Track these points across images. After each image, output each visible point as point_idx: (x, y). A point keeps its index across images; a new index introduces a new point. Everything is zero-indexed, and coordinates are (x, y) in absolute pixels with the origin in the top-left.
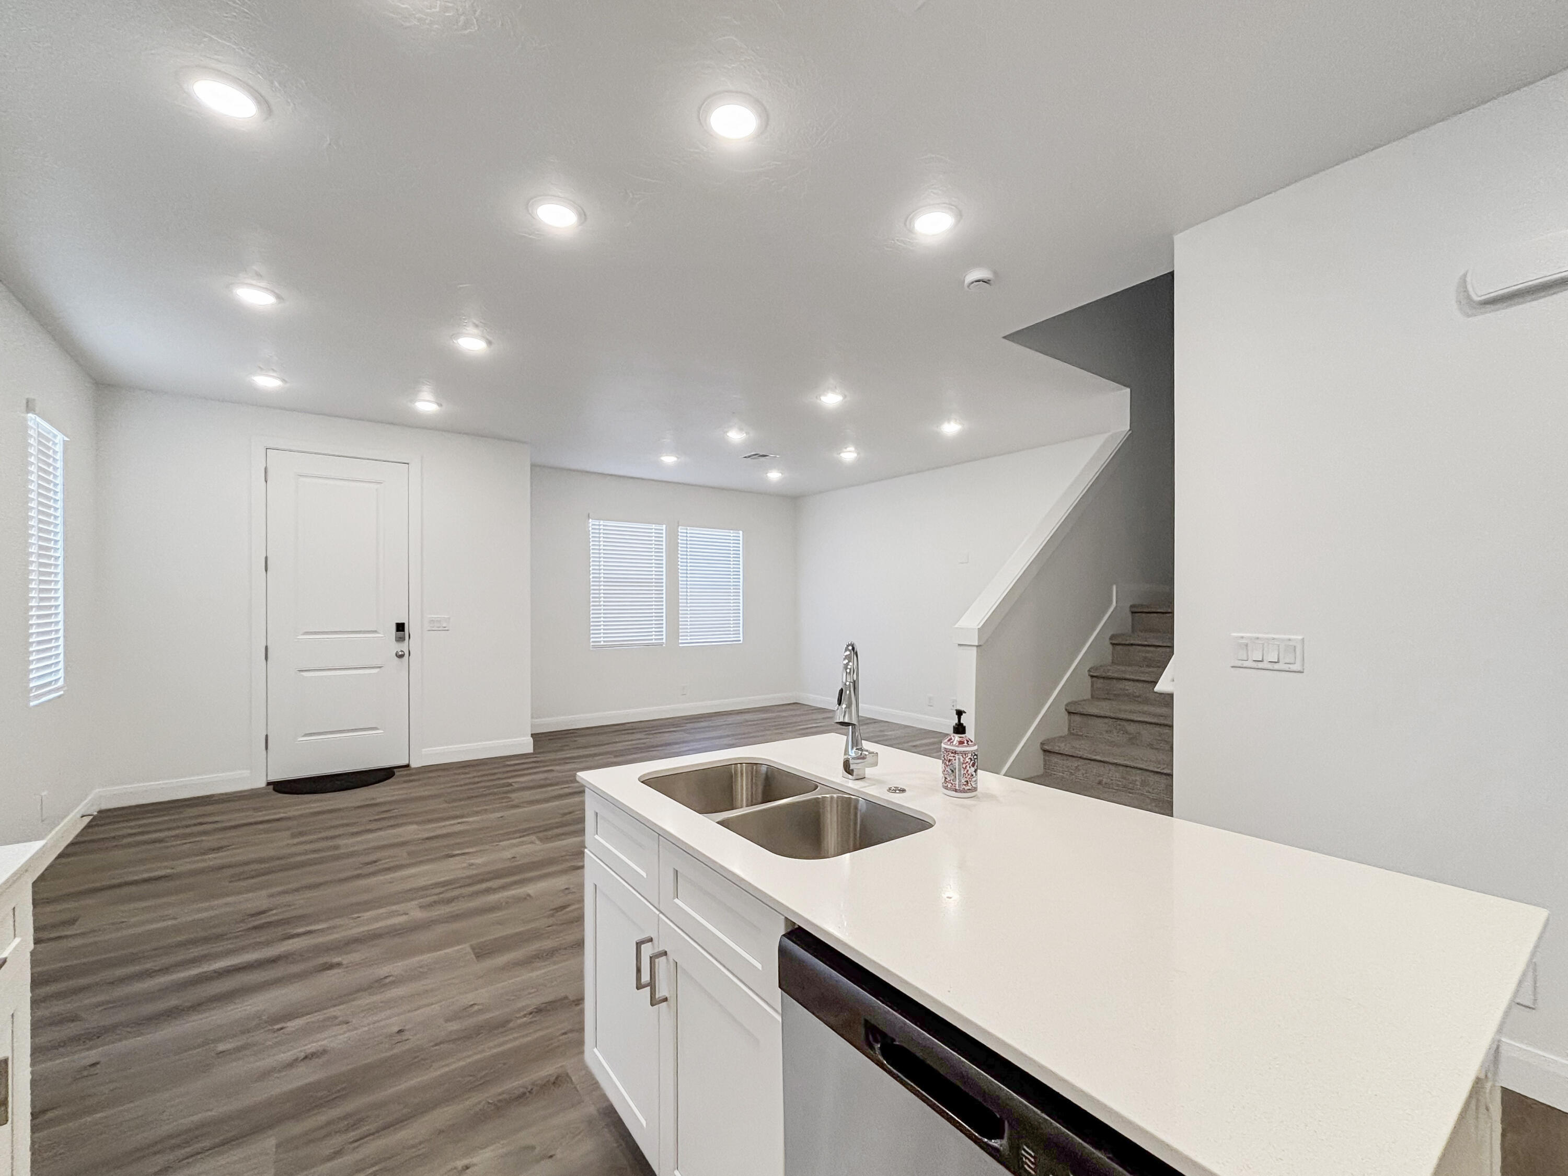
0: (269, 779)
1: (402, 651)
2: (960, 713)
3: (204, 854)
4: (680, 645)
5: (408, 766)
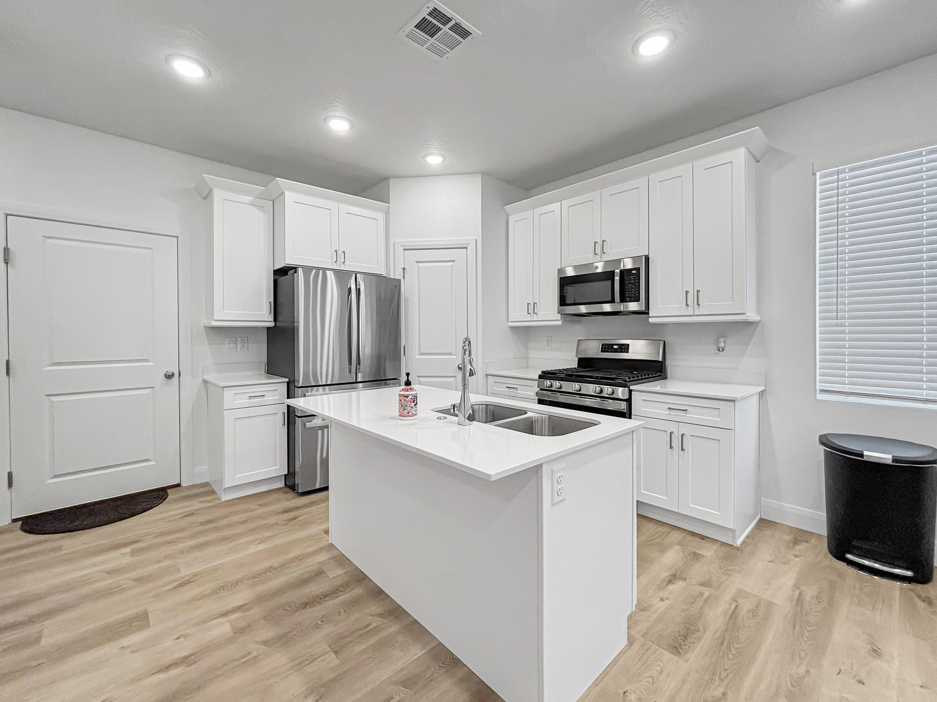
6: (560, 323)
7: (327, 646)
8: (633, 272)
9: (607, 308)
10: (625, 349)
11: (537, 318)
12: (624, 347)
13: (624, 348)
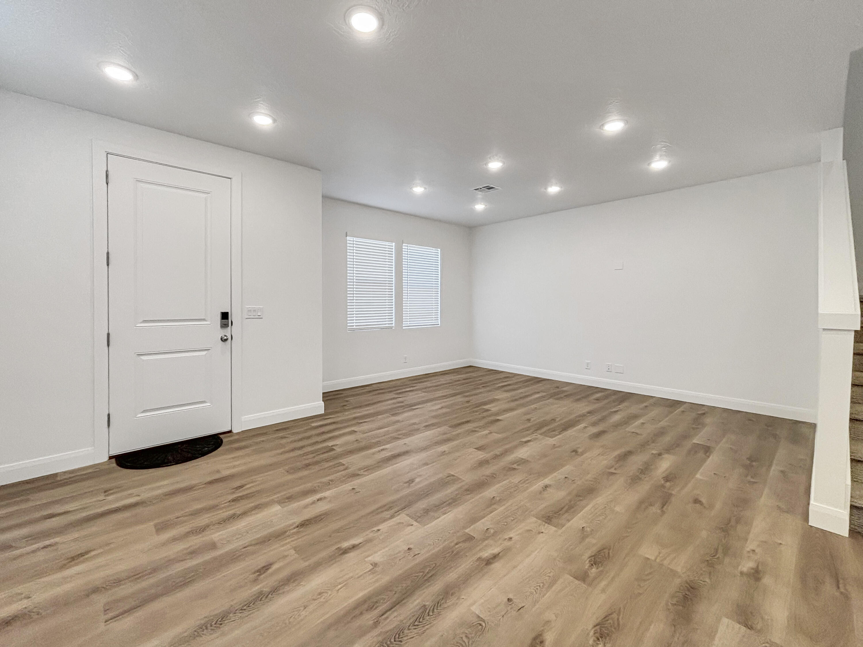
0: (110, 454)
1: (225, 336)
3: (63, 567)
4: (404, 328)
5: (230, 432)
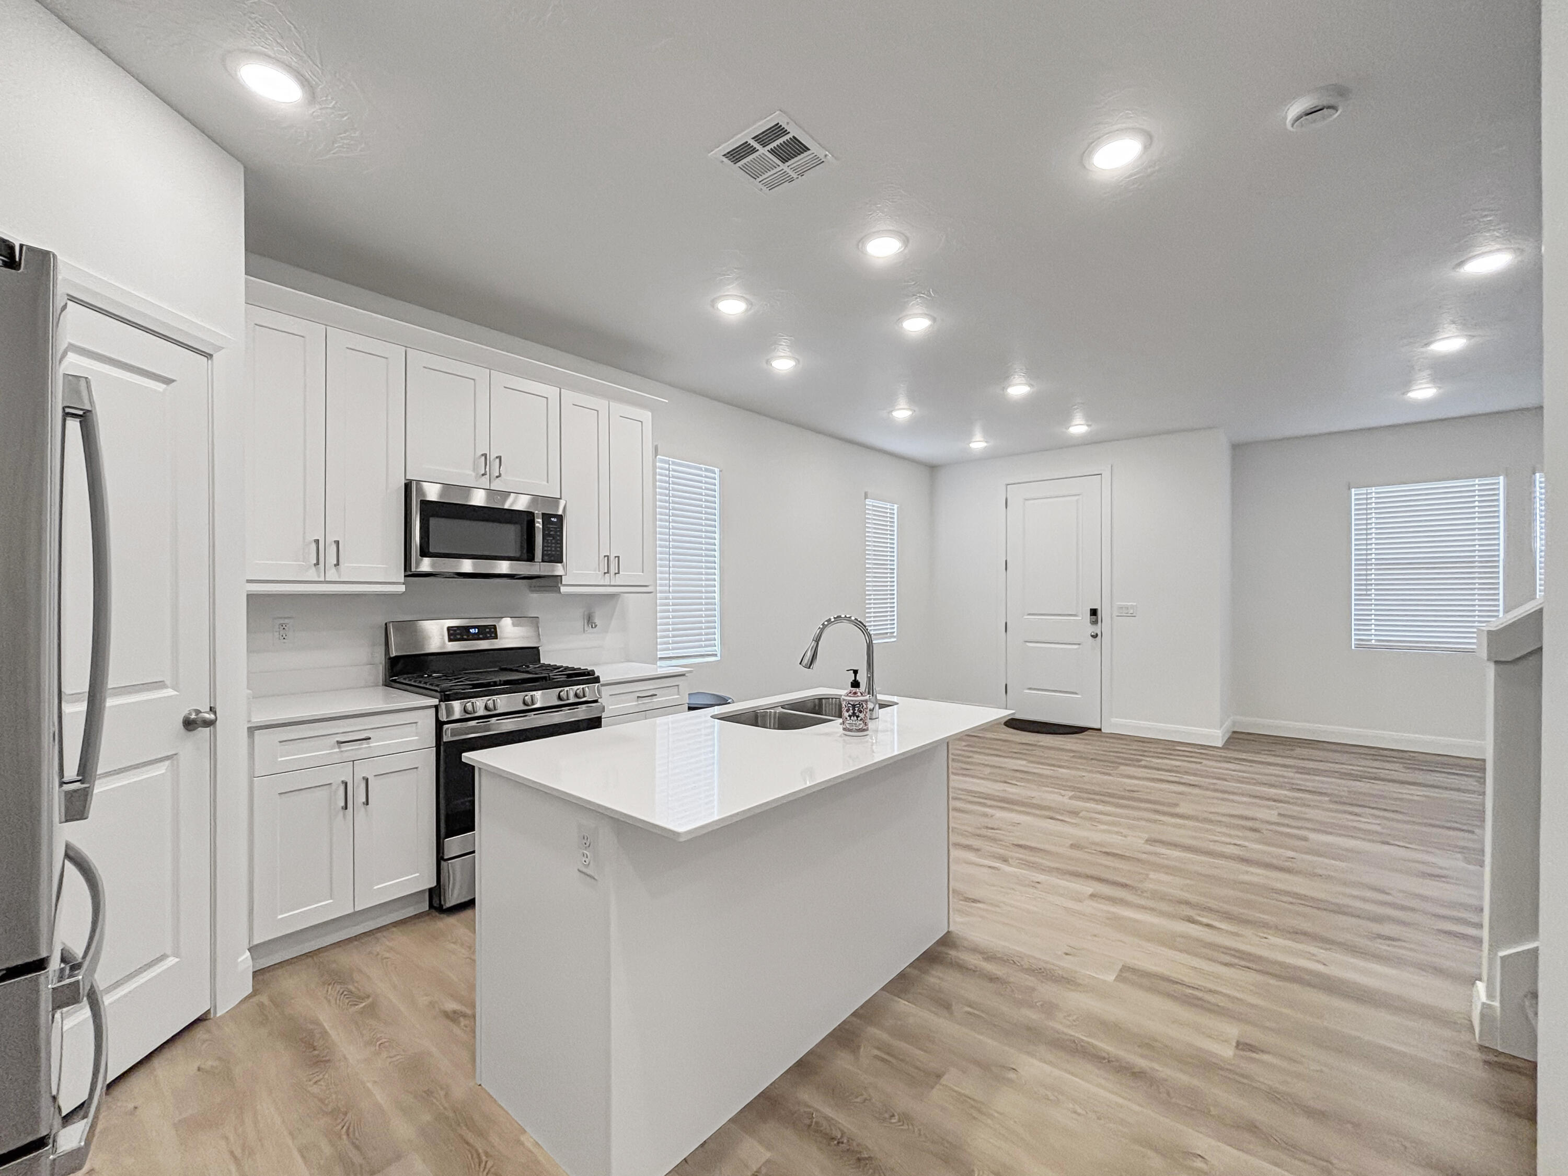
1: (1096, 632)
2: (856, 672)
5: (1100, 730)
6: (402, 588)
7: (934, 1091)
8: (553, 519)
9: (504, 567)
10: (490, 632)
11: (340, 577)
12: (487, 630)
13: (488, 632)
